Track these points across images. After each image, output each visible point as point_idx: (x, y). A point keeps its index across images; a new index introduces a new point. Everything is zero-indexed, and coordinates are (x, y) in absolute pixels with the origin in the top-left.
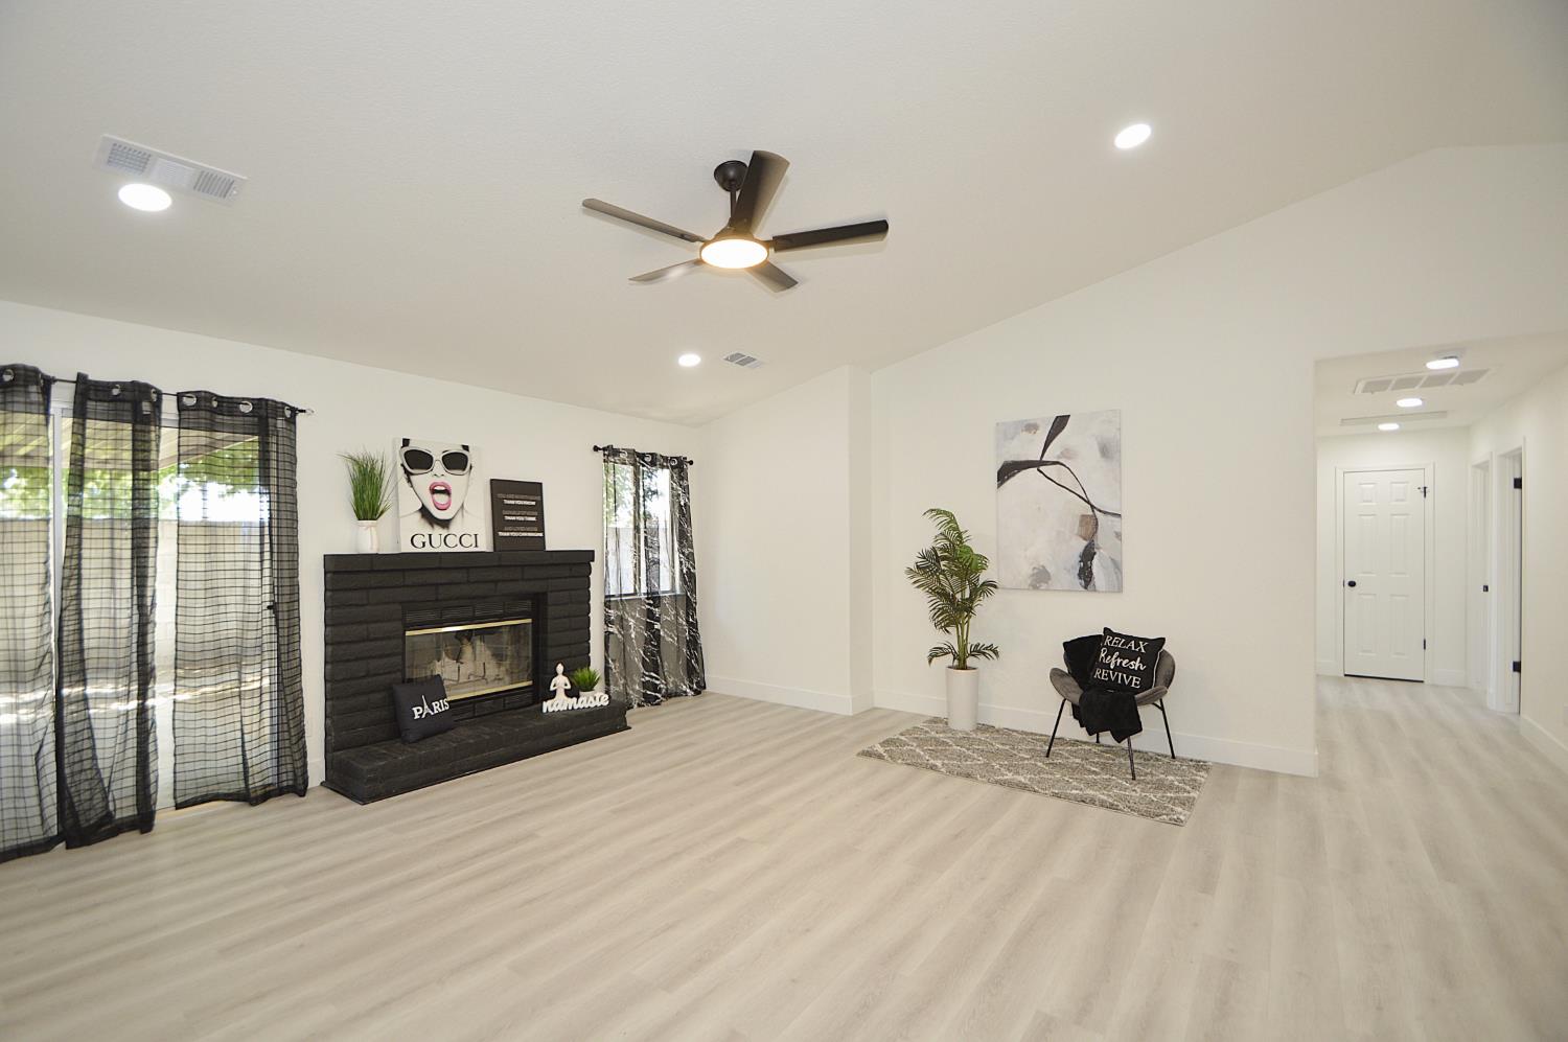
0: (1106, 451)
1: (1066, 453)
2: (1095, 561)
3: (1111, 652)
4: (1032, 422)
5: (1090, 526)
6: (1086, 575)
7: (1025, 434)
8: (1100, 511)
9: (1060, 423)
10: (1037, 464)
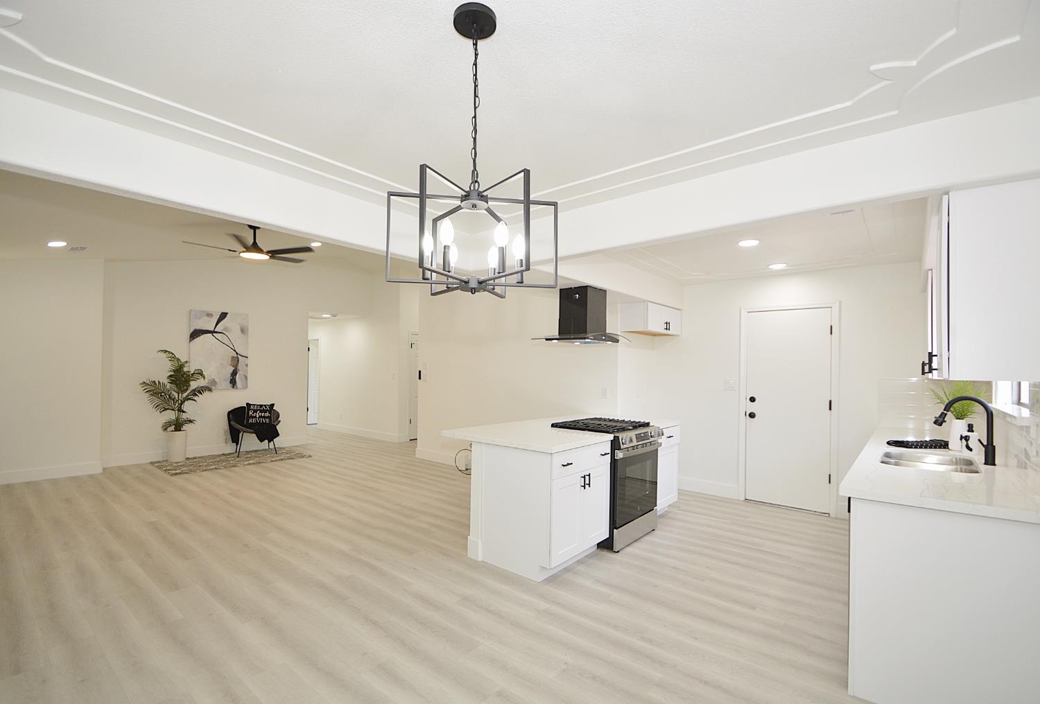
0: (243, 331)
1: (226, 329)
2: (237, 376)
3: (255, 411)
4: (209, 312)
5: (235, 361)
6: (233, 382)
7: (206, 317)
8: (240, 355)
9: (224, 315)
10: (212, 332)
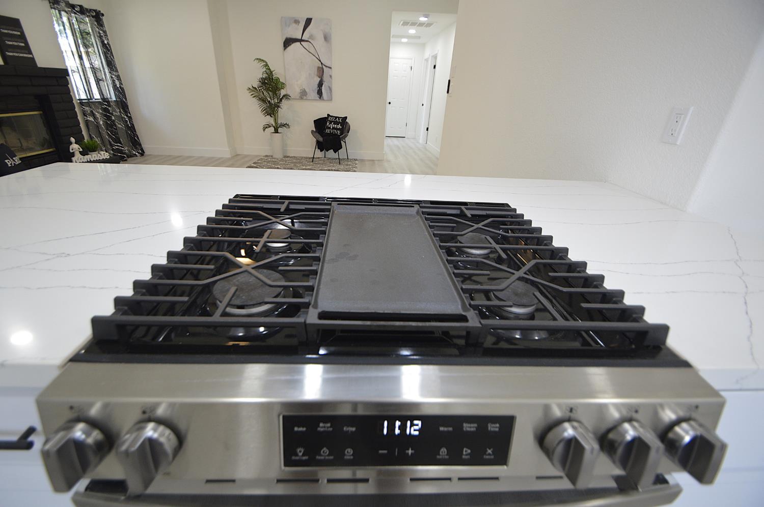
0: (326, 38)
1: (311, 36)
2: (323, 87)
3: (331, 123)
4: (297, 19)
5: (321, 72)
6: (320, 93)
7: (294, 25)
8: (326, 66)
9: (309, 21)
10: (300, 41)
